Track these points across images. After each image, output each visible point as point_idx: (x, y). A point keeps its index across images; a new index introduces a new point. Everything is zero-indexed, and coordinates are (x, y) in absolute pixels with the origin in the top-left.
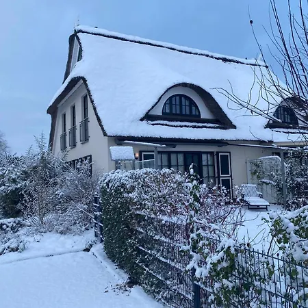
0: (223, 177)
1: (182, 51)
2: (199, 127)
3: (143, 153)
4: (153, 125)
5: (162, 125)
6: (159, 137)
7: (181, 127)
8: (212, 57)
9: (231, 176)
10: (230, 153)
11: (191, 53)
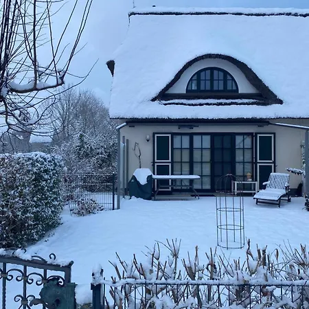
0: (261, 163)
1: (252, 15)
2: (226, 104)
3: (156, 135)
4: (165, 104)
5: (177, 104)
6: (166, 118)
7: (201, 105)
8: (296, 15)
9: (274, 162)
10: (274, 134)
11: (264, 15)
